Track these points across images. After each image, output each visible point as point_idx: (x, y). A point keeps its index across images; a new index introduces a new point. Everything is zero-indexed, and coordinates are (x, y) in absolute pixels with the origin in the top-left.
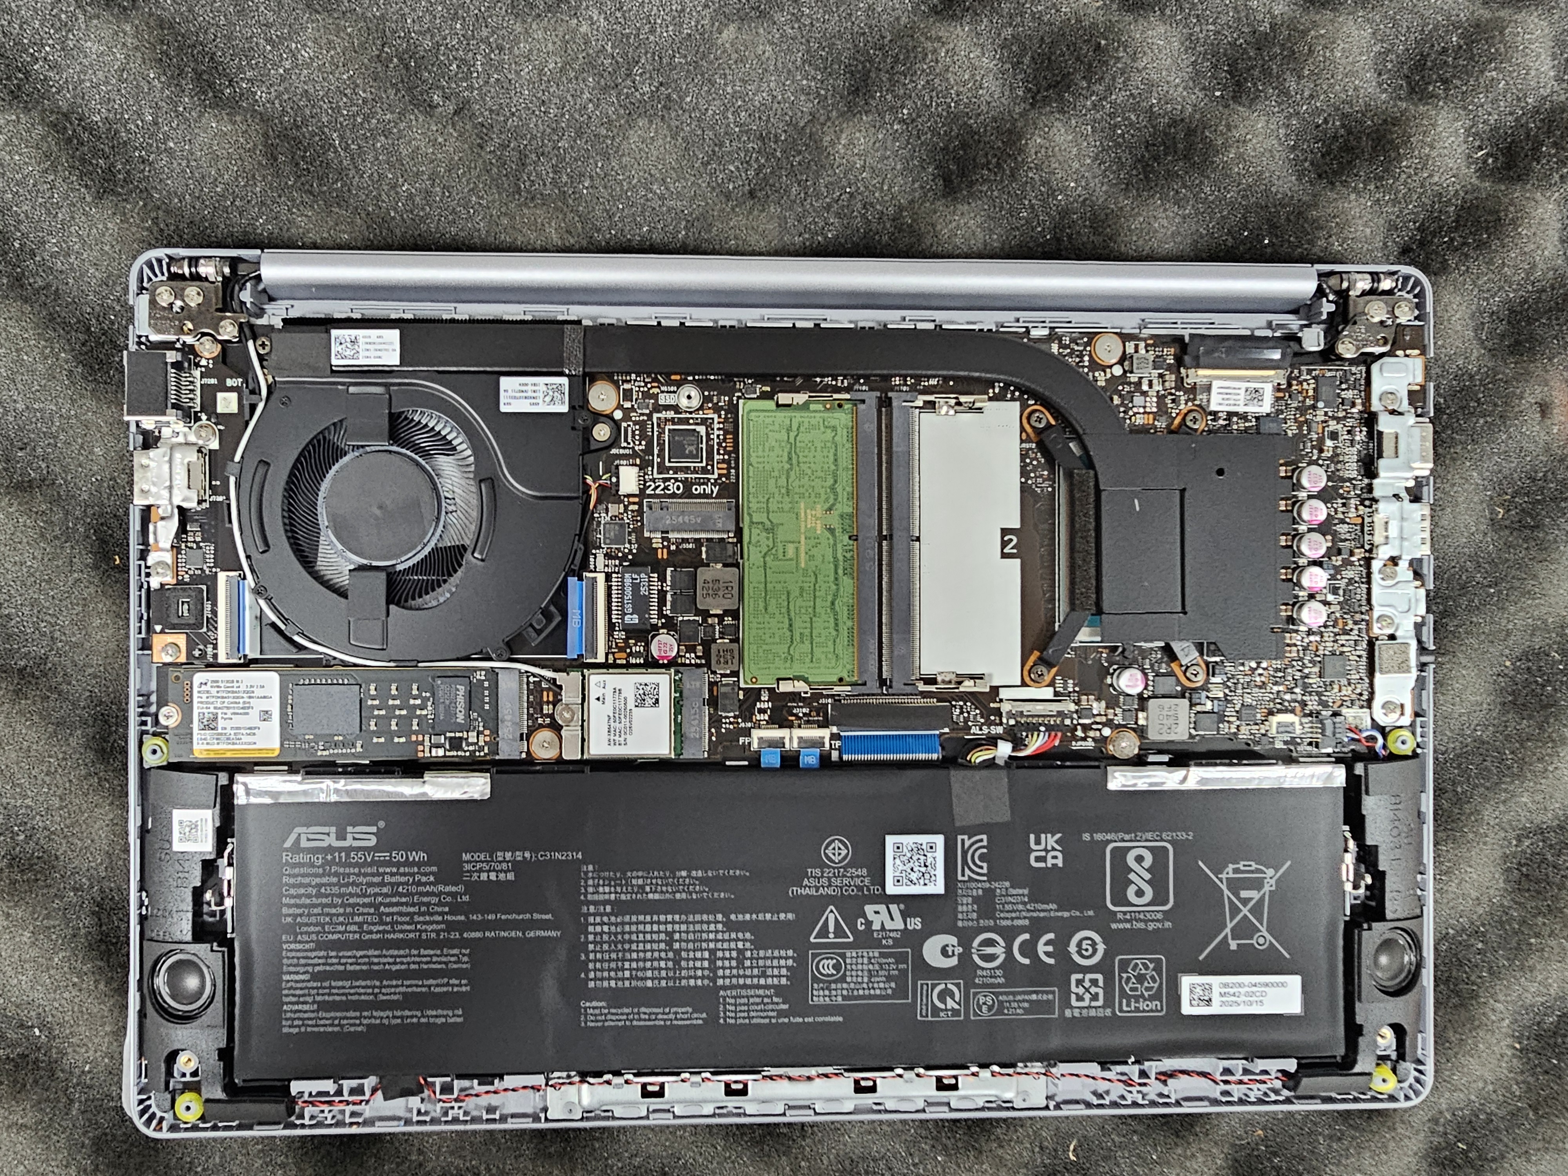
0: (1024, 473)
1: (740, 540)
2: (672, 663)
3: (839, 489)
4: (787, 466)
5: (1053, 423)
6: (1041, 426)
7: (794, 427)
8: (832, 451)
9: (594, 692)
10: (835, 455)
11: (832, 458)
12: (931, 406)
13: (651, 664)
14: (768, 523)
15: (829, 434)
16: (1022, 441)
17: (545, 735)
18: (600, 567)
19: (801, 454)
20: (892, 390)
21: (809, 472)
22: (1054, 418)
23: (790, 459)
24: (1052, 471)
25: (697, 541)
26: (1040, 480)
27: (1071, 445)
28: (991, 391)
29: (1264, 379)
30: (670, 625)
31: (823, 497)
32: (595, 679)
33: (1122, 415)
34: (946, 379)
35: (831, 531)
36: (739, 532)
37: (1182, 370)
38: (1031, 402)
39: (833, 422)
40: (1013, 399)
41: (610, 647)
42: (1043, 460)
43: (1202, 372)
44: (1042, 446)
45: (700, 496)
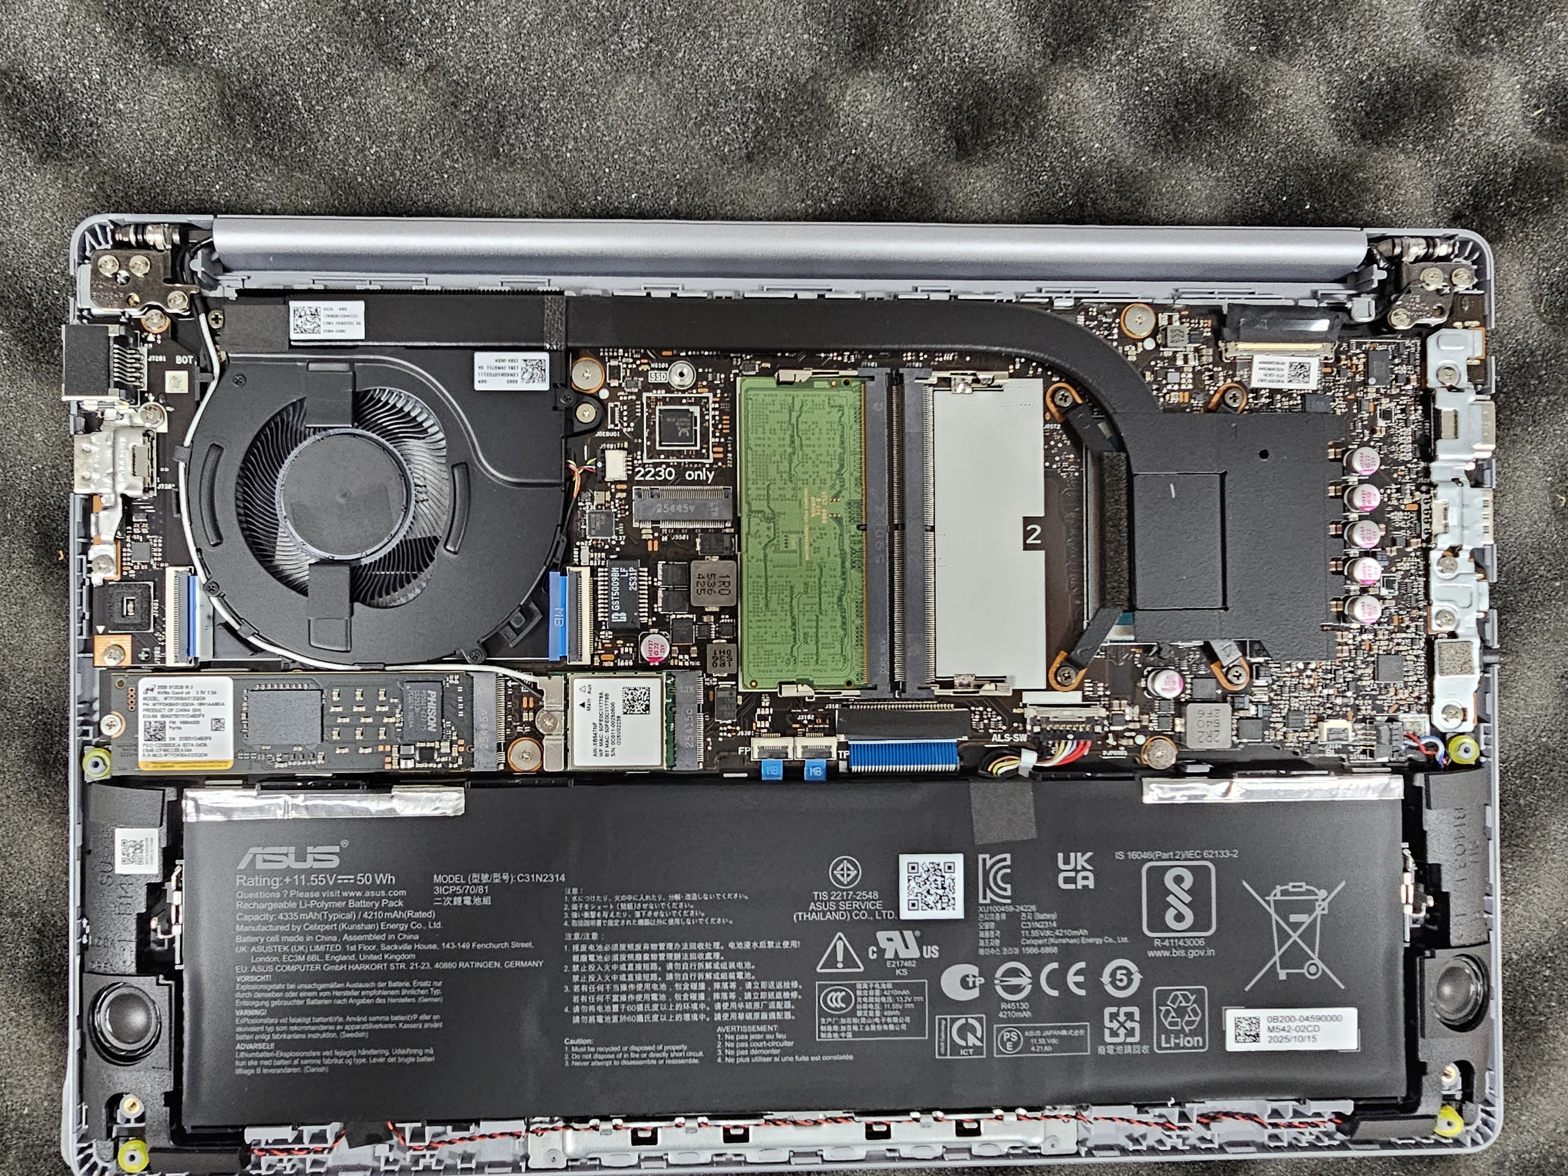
0: (1048, 457)
1: (738, 531)
2: (664, 666)
3: (846, 476)
4: (790, 450)
5: (1079, 401)
6: (1067, 404)
7: (797, 407)
8: (838, 433)
9: (577, 697)
10: (842, 436)
11: (838, 440)
12: (946, 383)
13: (641, 667)
14: (767, 510)
15: (835, 415)
16: (1046, 422)
17: (525, 745)
18: (585, 560)
19: (804, 437)
20: (904, 366)
21: (813, 456)
22: (1081, 396)
23: (793, 442)
24: (1079, 455)
25: (692, 532)
26: (1065, 464)
27: (1100, 425)
28: (1011, 367)
29: (1310, 353)
30: (662, 624)
31: (829, 483)
32: (578, 682)
33: (1155, 393)
34: (962, 354)
35: (838, 520)
36: (737, 522)
37: (1221, 344)
38: (1055, 379)
39: (839, 401)
40: (1035, 376)
41: (596, 649)
42: (1069, 443)
43: (1241, 346)
44: (1067, 427)
45: (693, 483)
